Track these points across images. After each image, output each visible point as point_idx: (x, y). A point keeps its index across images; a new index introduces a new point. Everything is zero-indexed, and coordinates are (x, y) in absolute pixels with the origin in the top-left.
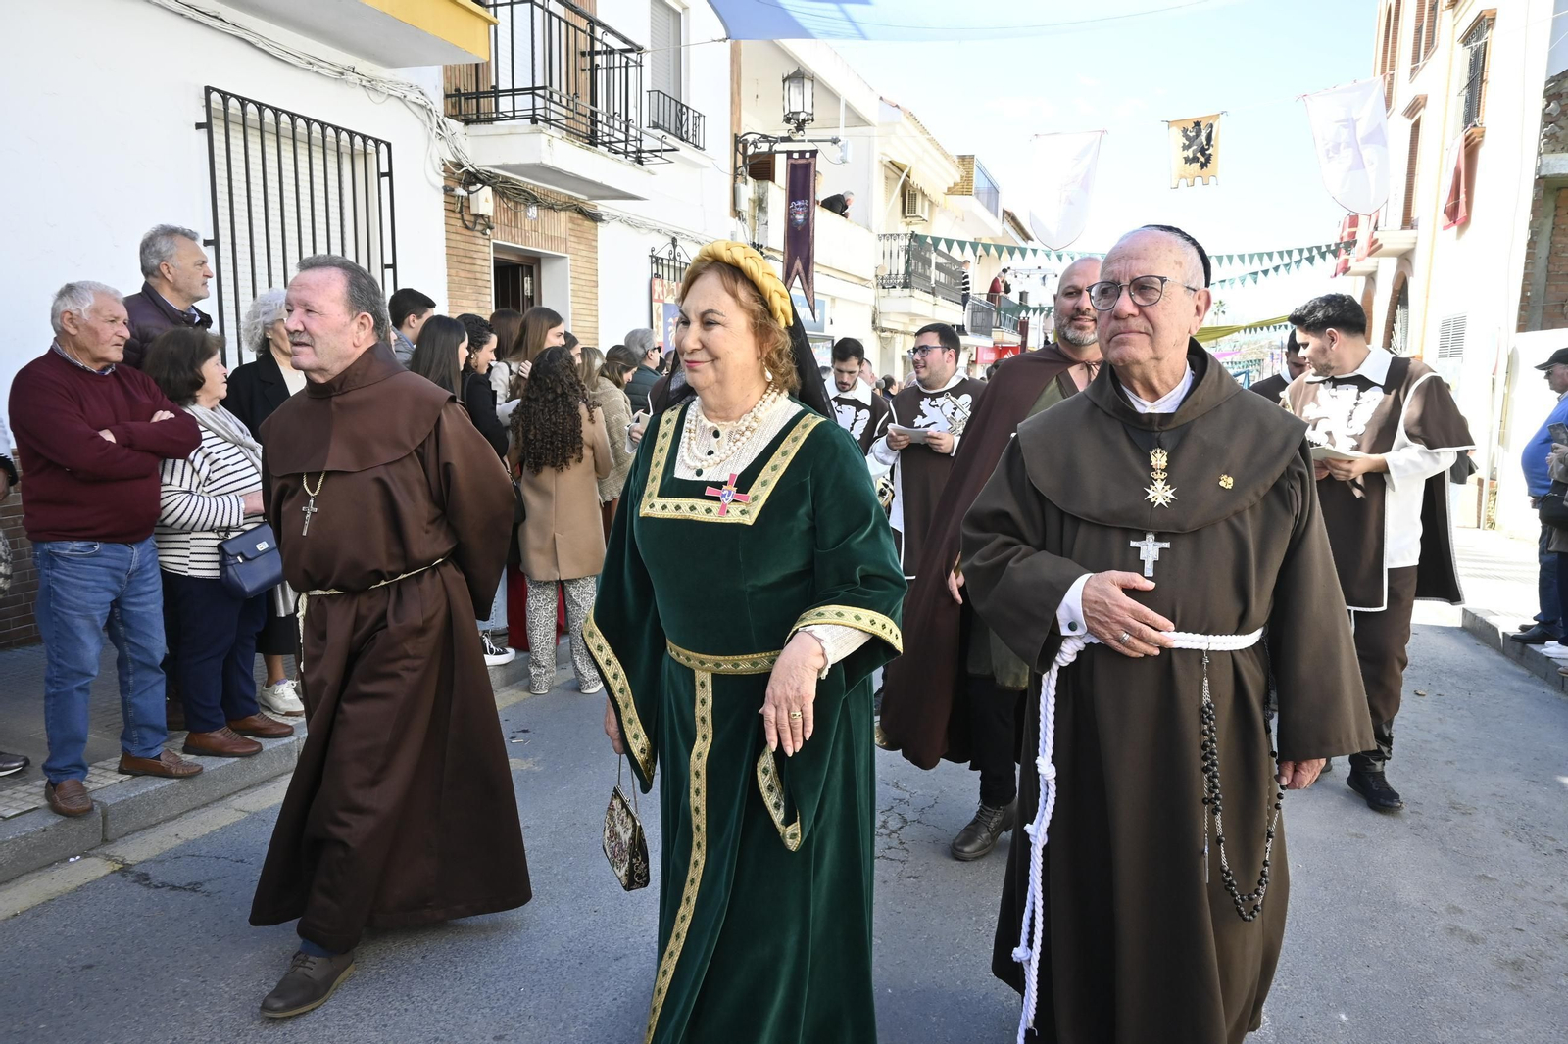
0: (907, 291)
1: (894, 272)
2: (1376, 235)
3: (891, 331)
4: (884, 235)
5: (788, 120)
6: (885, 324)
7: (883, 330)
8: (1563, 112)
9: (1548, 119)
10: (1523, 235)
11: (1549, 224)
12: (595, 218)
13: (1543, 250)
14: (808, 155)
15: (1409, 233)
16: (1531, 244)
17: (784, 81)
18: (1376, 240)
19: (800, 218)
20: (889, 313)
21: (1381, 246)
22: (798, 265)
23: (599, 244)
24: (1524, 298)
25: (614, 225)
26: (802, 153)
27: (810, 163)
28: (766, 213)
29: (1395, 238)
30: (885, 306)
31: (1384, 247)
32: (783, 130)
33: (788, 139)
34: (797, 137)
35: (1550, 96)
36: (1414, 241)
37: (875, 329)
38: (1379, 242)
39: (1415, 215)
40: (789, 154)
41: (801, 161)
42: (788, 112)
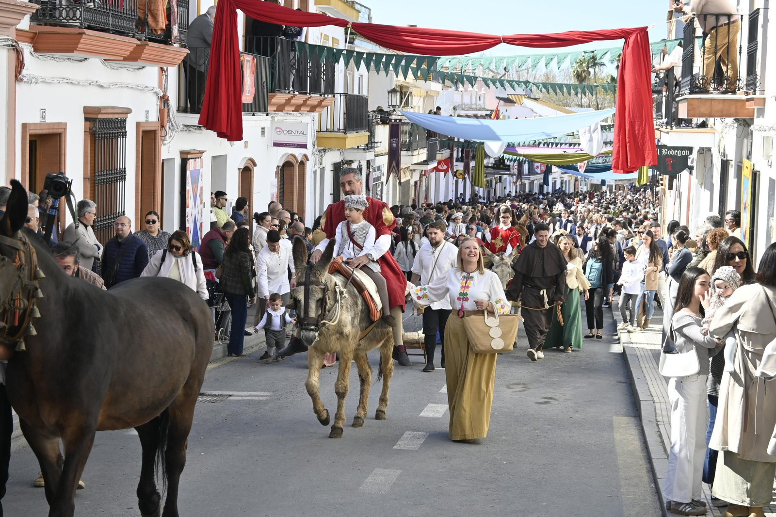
14: (398, 121)
17: (389, 92)
22: (394, 164)
34: (394, 113)
41: (396, 123)
42: (390, 104)
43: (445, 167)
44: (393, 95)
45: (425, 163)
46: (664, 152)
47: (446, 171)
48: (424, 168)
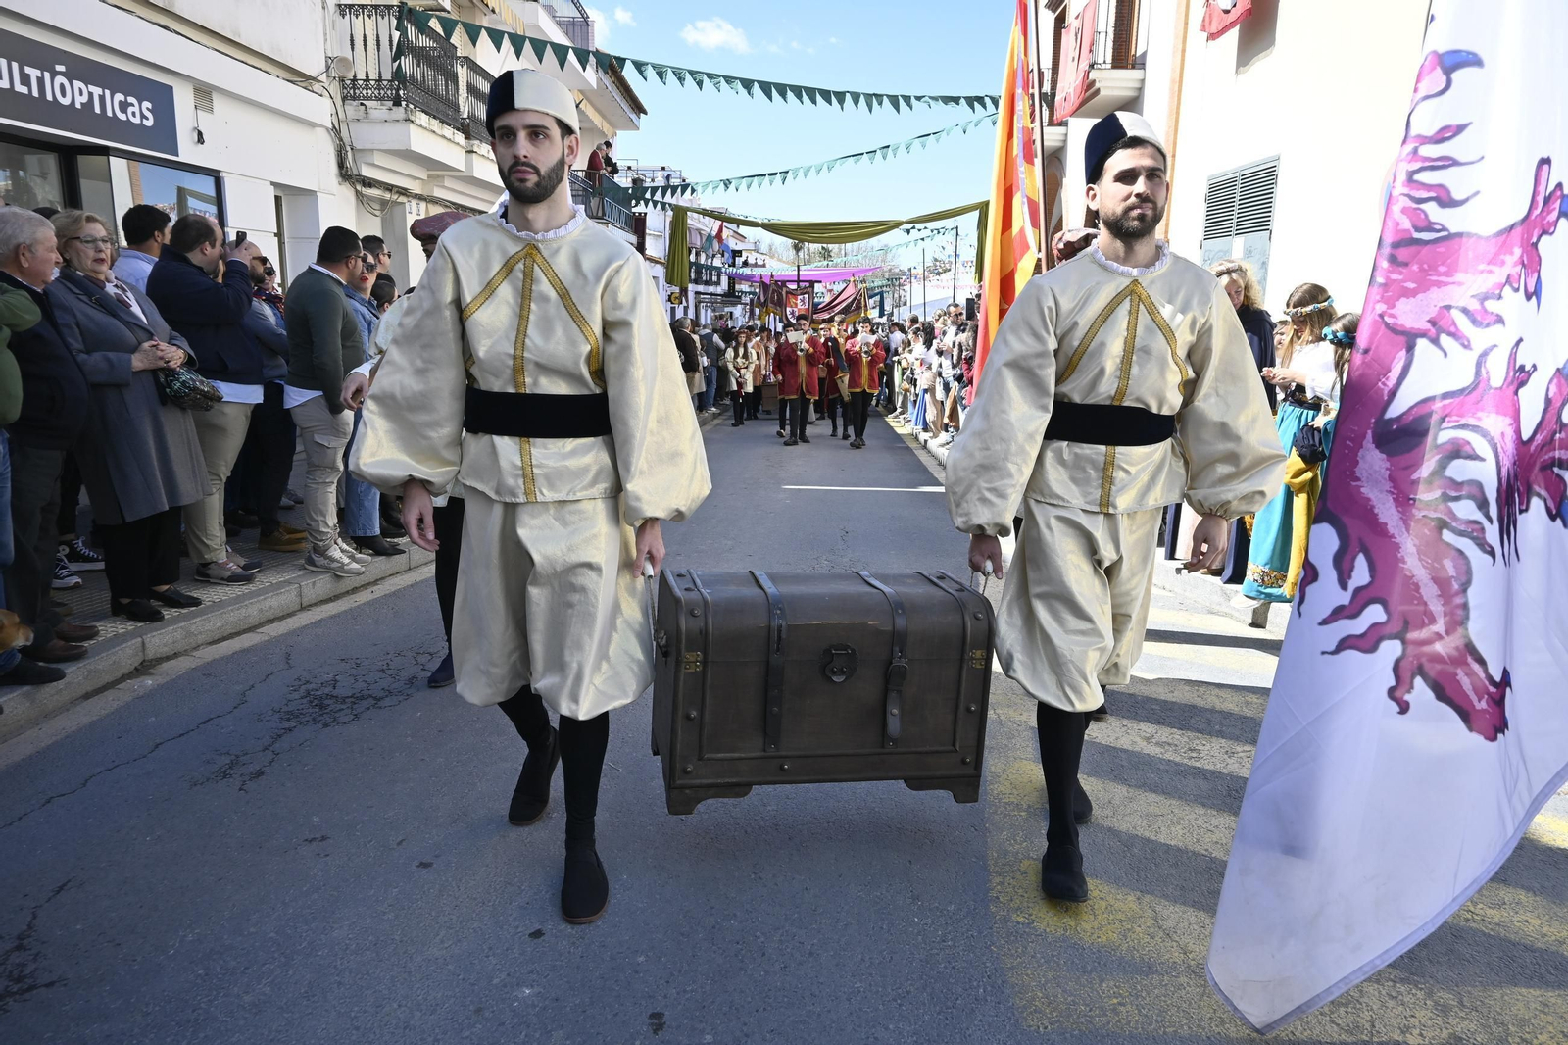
0: (399, 112)
1: (373, 76)
2: (1093, 75)
3: (389, 188)
4: (351, 6)
6: (367, 172)
7: (369, 183)
15: (1136, 74)
18: (1094, 81)
20: (372, 150)
21: (1098, 91)
29: (1114, 83)
30: (363, 135)
31: (1102, 93)
36: (1138, 85)
37: (346, 175)
38: (1097, 85)
39: (1139, 47)
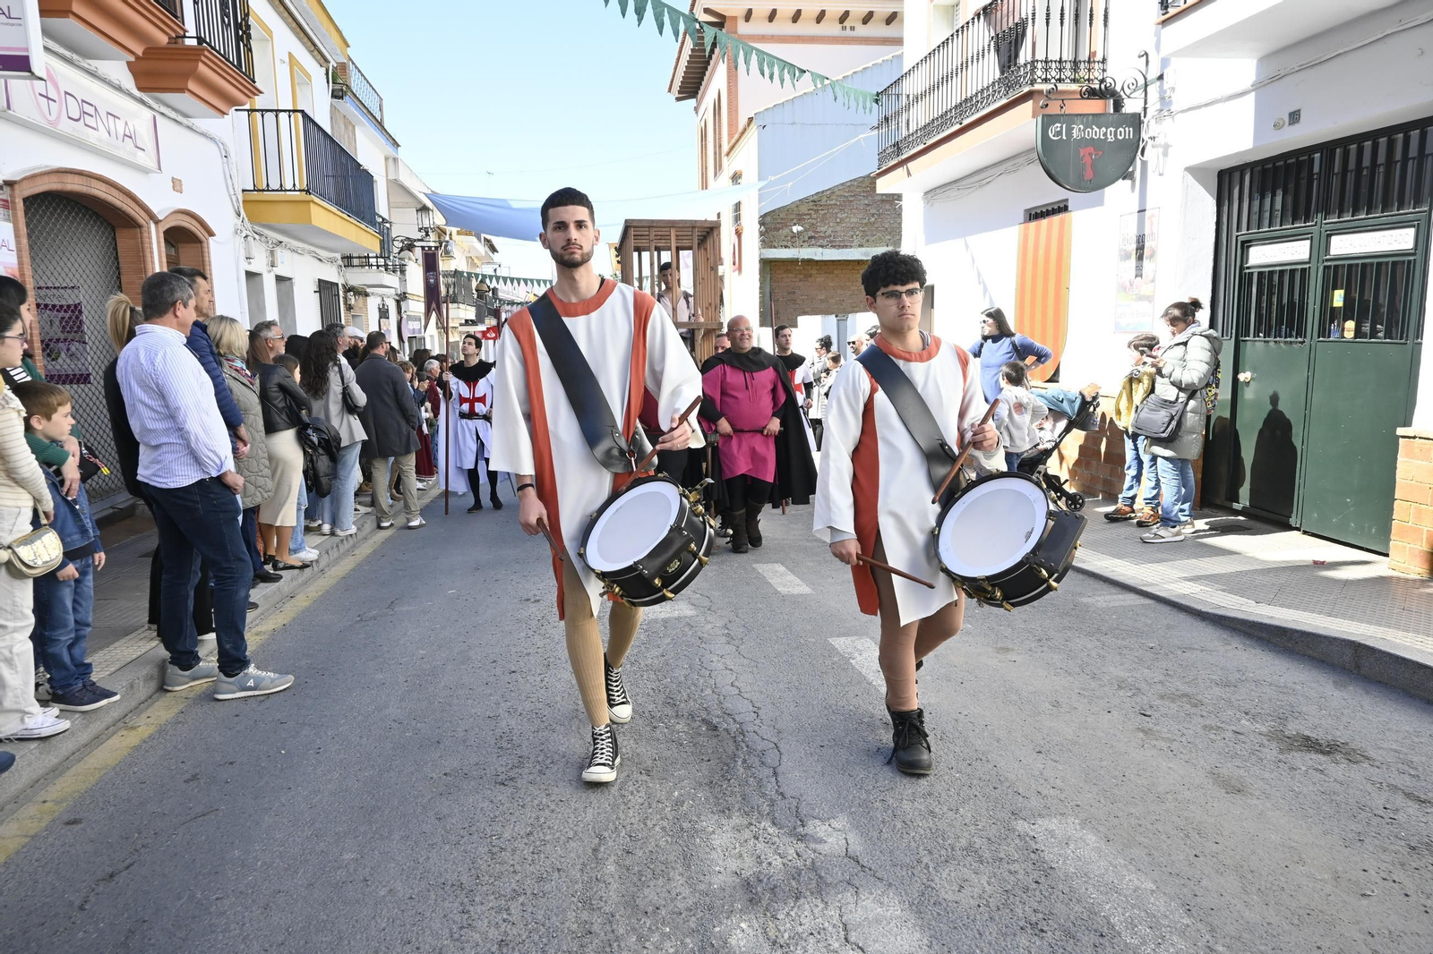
5: (420, 230)
8: (766, 231)
9: (762, 234)
10: (757, 284)
11: (769, 276)
12: (367, 295)
13: (768, 291)
14: (433, 249)
16: (761, 288)
17: (417, 211)
19: (432, 281)
22: (434, 305)
23: (368, 307)
24: (760, 312)
25: (372, 297)
26: (430, 248)
27: (434, 254)
28: (405, 275)
32: (419, 235)
33: (422, 240)
34: (427, 239)
35: (762, 223)
40: (423, 248)
41: (430, 252)
42: (421, 226)
43: (494, 335)
44: (423, 216)
45: (473, 323)
46: (1075, 133)
47: (495, 339)
48: (472, 329)
